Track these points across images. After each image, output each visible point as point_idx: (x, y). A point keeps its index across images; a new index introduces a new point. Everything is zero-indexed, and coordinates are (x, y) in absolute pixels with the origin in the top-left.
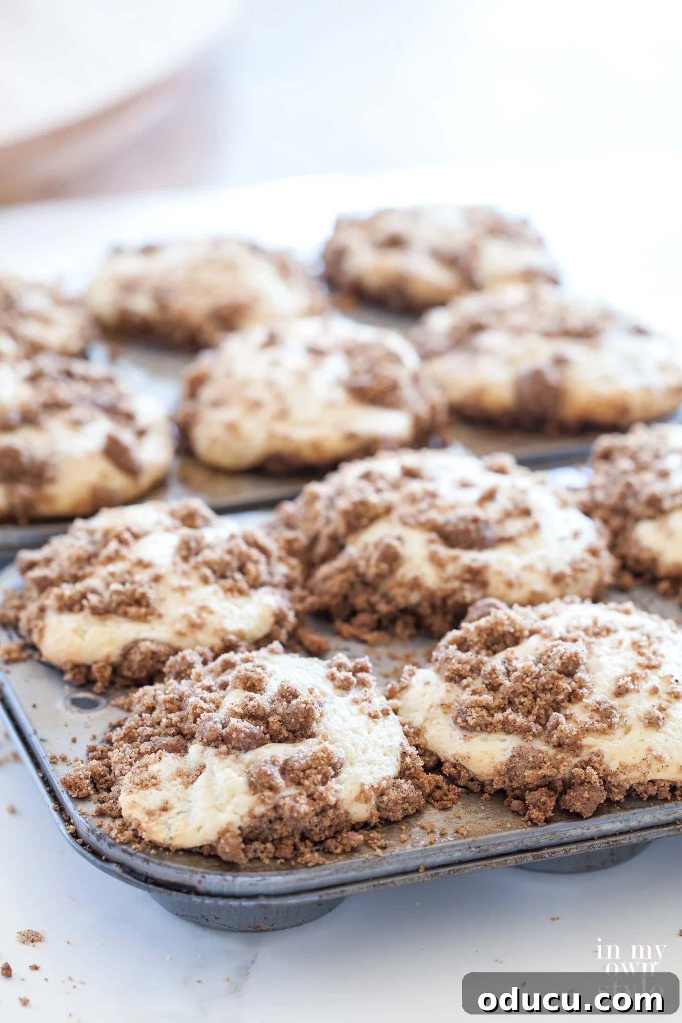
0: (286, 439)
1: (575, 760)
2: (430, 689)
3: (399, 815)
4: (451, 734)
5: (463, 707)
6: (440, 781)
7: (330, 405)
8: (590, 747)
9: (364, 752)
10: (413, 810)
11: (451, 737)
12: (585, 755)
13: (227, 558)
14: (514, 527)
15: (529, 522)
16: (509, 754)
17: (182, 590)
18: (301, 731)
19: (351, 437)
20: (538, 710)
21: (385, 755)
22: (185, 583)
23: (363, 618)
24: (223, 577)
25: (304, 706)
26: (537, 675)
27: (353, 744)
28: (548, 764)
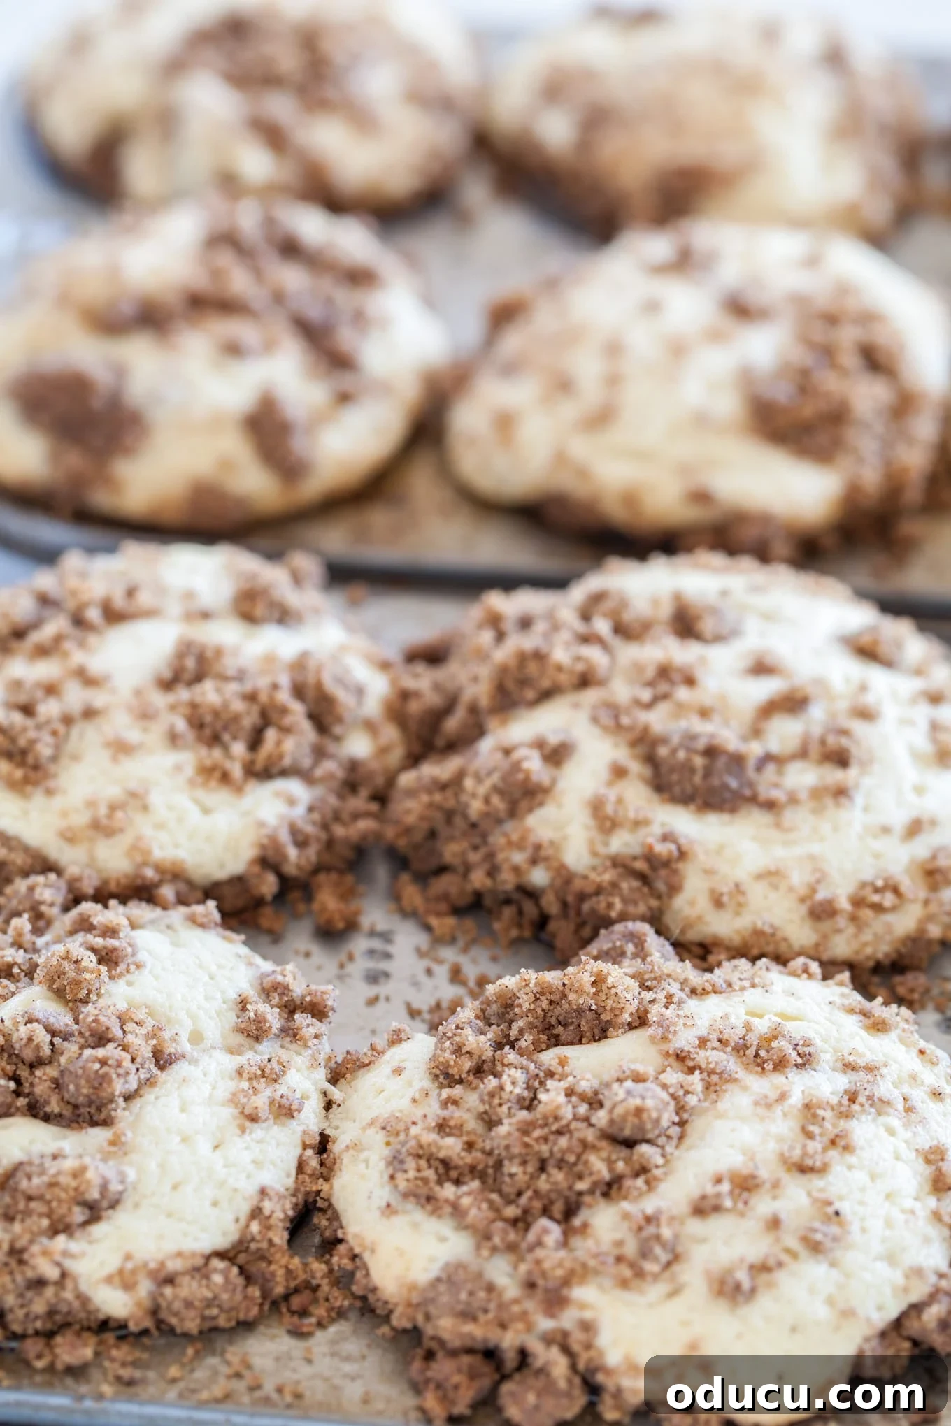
0: (583, 473)
1: (545, 1324)
2: (396, 1084)
3: (192, 1325)
4: (371, 1192)
5: (404, 1150)
6: (319, 1275)
7: (701, 421)
8: (583, 1306)
9: (175, 1187)
10: (229, 1320)
11: (369, 1197)
12: (567, 1319)
13: (238, 706)
14: (802, 777)
15: (835, 775)
16: (434, 1271)
17: (121, 748)
18: (89, 1106)
19: (701, 497)
20: (531, 1199)
21: (215, 1204)
22: (133, 735)
23: (445, 884)
24: (215, 740)
25: (97, 1066)
26: (563, 1127)
27: (162, 1166)
28: (491, 1316)
